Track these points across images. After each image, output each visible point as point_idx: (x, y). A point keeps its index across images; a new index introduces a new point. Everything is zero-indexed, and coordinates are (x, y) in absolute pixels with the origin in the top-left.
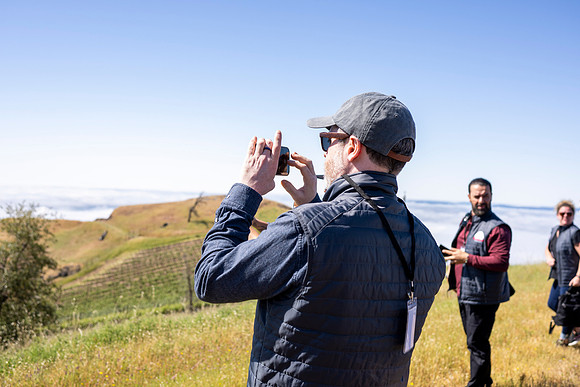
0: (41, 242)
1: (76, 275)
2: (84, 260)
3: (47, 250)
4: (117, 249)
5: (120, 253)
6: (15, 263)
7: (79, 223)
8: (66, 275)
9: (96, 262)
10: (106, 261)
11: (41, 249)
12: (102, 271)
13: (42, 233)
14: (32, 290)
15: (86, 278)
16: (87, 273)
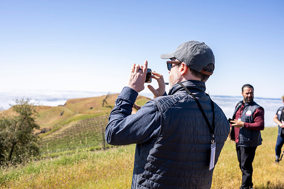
0: (32, 116)
1: (49, 132)
2: (53, 125)
3: (35, 120)
4: (69, 120)
5: (70, 121)
6: (20, 126)
7: (50, 107)
8: (44, 132)
9: (59, 126)
10: (63, 125)
11: (32, 120)
12: (61, 130)
13: (32, 112)
14: (28, 139)
15: (54, 134)
16: (54, 131)
